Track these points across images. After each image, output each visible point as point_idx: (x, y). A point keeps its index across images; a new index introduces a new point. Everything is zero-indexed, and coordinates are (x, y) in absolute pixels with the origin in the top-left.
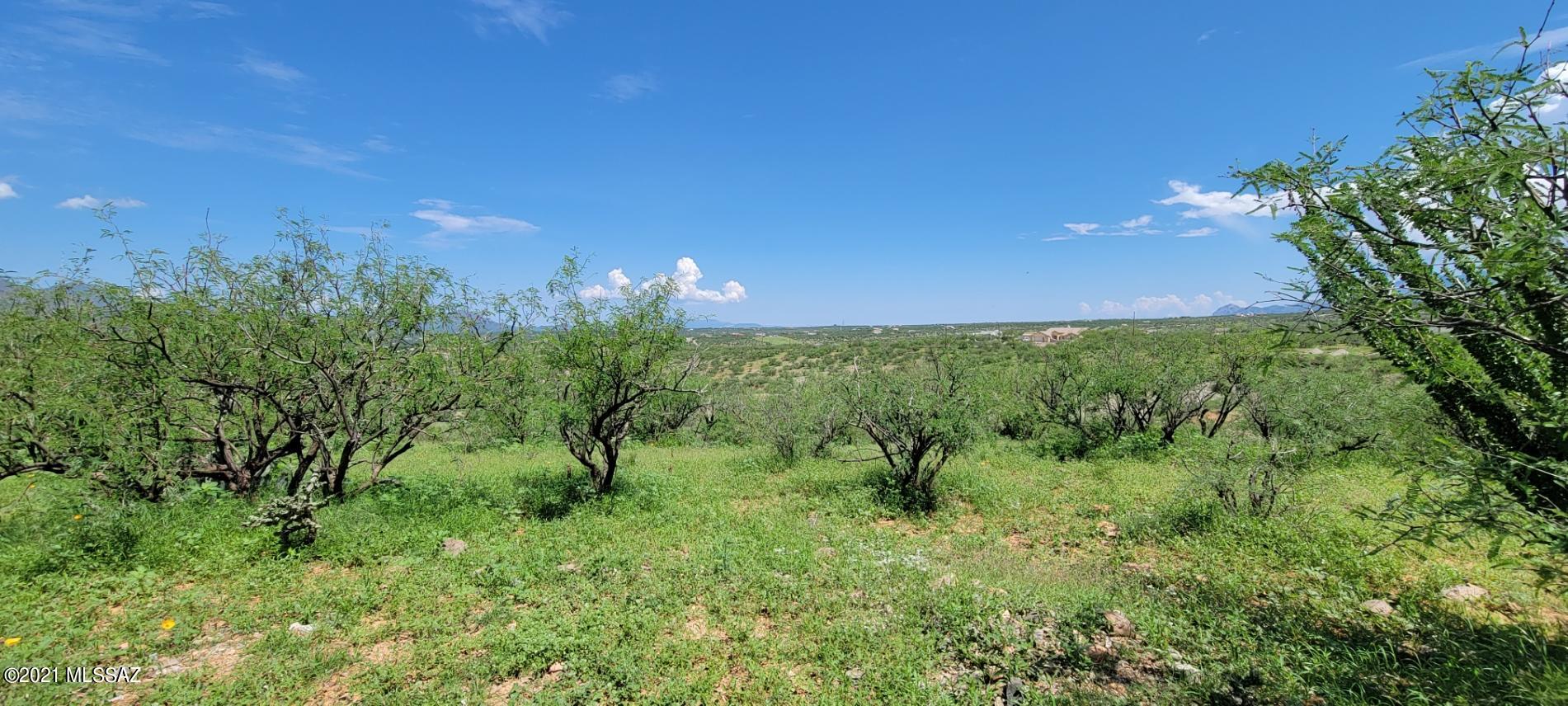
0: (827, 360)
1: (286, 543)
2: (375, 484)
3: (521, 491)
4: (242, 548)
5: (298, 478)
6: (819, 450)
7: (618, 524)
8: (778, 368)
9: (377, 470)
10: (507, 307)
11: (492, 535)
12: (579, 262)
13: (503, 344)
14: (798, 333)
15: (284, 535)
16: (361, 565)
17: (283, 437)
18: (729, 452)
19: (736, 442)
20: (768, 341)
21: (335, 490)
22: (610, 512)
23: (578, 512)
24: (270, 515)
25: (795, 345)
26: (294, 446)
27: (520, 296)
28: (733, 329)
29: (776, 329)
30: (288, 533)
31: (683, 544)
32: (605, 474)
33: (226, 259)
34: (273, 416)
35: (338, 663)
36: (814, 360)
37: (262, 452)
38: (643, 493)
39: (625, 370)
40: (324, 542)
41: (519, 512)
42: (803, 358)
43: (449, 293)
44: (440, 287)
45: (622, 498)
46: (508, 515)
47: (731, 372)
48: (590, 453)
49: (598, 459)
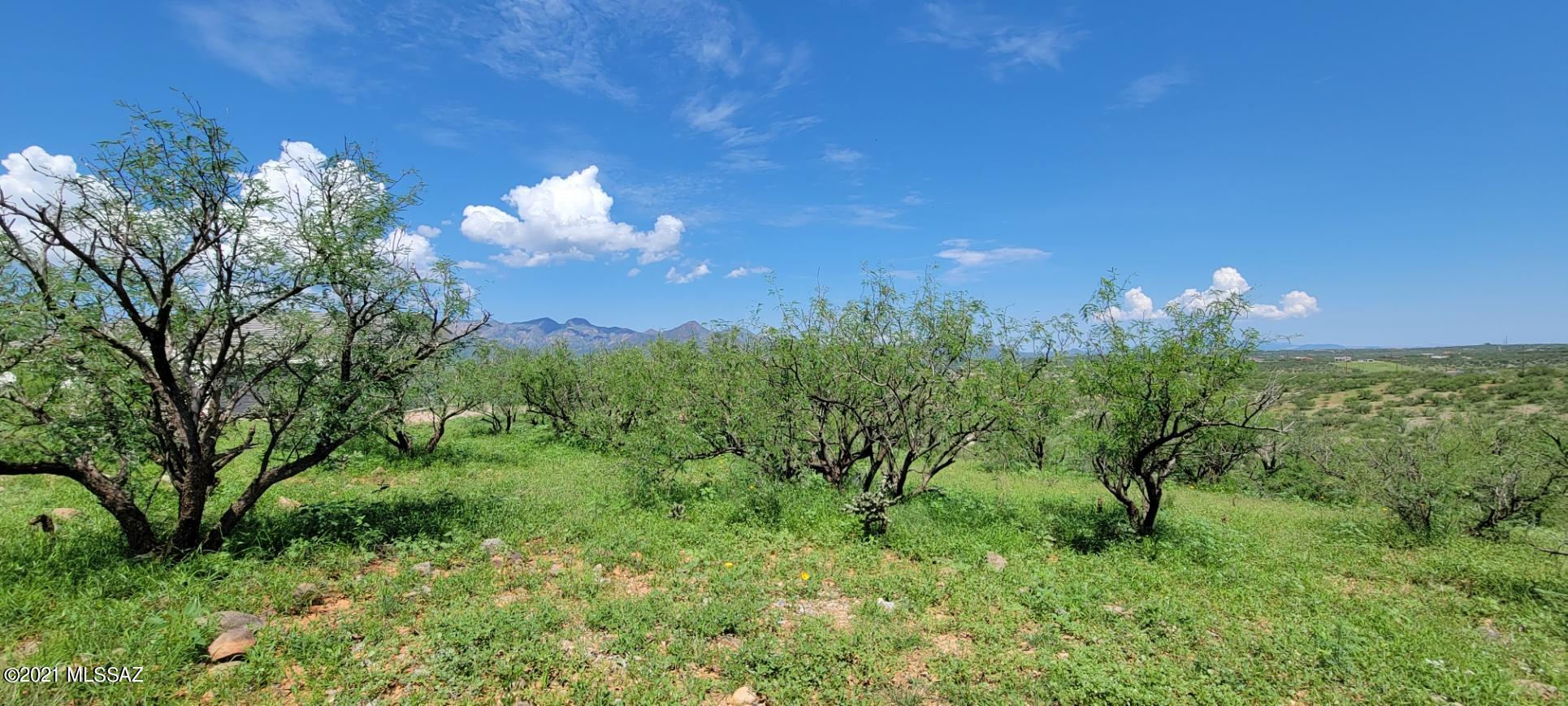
0: (1473, 395)
1: (868, 531)
2: (925, 491)
3: (1051, 517)
4: (842, 528)
5: (870, 478)
6: (1485, 527)
7: (1166, 574)
8: (1374, 404)
9: (926, 479)
10: (1042, 334)
11: (1028, 557)
12: (1118, 283)
13: (1037, 371)
14: (1412, 356)
15: (867, 523)
16: (920, 560)
17: (859, 444)
18: (1309, 511)
19: (1313, 497)
20: (1356, 367)
21: (898, 493)
22: (1154, 558)
23: (1115, 551)
24: (859, 506)
25: (1407, 373)
26: (867, 452)
27: (1055, 322)
28: (1296, 352)
29: (1372, 350)
30: (869, 523)
31: (1259, 617)
32: (1145, 515)
33: (831, 305)
34: (855, 427)
35: (914, 642)
36: (1445, 395)
37: (847, 455)
38: (1196, 543)
39: (1174, 400)
40: (893, 535)
41: (1052, 539)
42: (1424, 391)
43: (987, 322)
44: (978, 317)
45: (1168, 544)
46: (1042, 540)
47: (1294, 406)
48: (1125, 489)
49: (1137, 495)
